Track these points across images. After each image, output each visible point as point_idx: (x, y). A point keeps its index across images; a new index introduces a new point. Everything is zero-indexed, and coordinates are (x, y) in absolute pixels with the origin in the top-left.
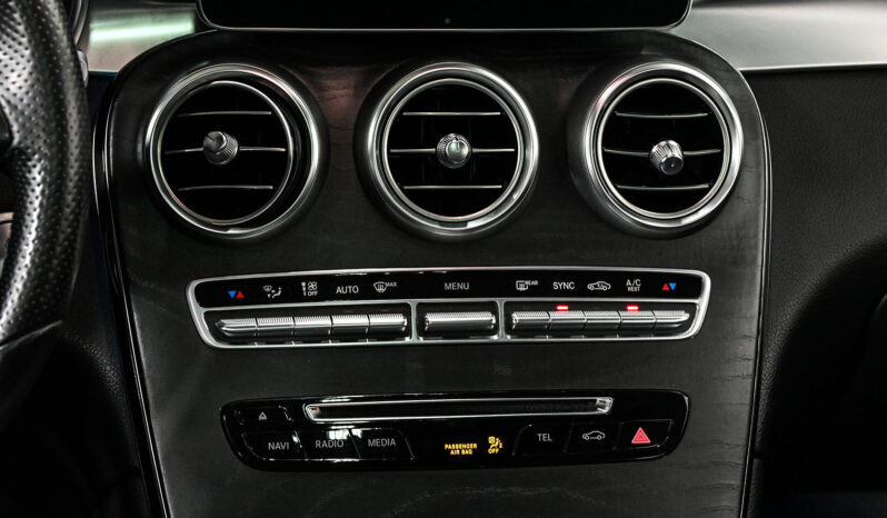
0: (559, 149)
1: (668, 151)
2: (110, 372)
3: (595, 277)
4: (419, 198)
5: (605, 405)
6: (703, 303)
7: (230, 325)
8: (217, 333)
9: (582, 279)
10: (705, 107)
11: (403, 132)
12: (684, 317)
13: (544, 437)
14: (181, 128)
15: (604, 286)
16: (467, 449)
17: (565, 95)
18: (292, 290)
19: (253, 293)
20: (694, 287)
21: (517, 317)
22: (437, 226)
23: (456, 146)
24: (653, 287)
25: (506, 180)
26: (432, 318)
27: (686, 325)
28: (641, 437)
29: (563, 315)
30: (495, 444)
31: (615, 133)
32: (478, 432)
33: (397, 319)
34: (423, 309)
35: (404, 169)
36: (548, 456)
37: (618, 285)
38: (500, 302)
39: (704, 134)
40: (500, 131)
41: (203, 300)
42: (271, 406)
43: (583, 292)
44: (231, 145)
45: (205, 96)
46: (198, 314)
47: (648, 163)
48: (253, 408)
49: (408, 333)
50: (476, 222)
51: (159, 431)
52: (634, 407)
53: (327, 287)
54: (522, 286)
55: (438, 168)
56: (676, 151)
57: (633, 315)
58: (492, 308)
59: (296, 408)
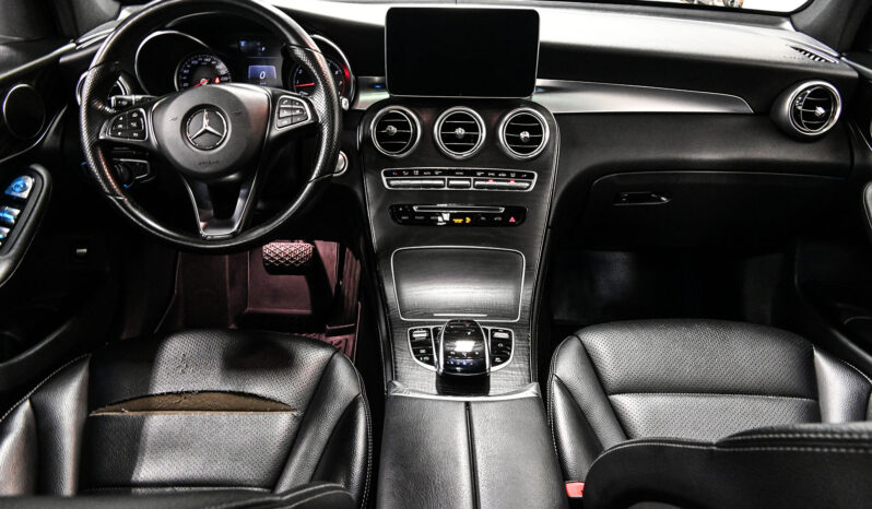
0: (492, 134)
1: (525, 135)
2: (360, 195)
3: (501, 172)
4: (449, 147)
5: (502, 210)
6: (534, 181)
7: (393, 183)
8: (390, 185)
9: (497, 173)
10: (537, 122)
11: (446, 127)
12: (527, 185)
13: (483, 218)
14: (381, 125)
15: (504, 175)
16: (460, 221)
17: (495, 119)
18: (411, 173)
19: (400, 173)
20: (532, 176)
21: (477, 183)
22: (453, 154)
23: (460, 131)
24: (519, 176)
25: (475, 143)
26: (451, 182)
27: (528, 188)
28: (512, 220)
29: (491, 183)
30: (468, 220)
31: (510, 129)
32: (463, 216)
33: (441, 182)
34: (449, 179)
35: (445, 138)
36: (483, 224)
37: (508, 174)
38: (472, 178)
39: (537, 130)
40: (474, 128)
42: (403, 206)
43: (497, 176)
44: (394, 130)
45: (388, 115)
46: (384, 179)
47: (519, 138)
48: (398, 206)
49: (444, 186)
50: (466, 154)
51: (371, 213)
52: (510, 211)
53: (421, 173)
54: (479, 174)
55: (455, 138)
56: (527, 135)
57: (512, 183)
58: (470, 180)
59: (411, 206)
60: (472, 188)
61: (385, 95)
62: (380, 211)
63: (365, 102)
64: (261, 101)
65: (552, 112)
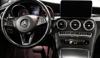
0: (82, 25)
1: (89, 26)
2: (54, 37)
4: (73, 28)
5: (84, 41)
7: (61, 35)
9: (83, 33)
10: (92, 23)
11: (72, 24)
12: (90, 36)
14: (59, 23)
18: (65, 33)
19: (62, 33)
20: (91, 34)
21: (79, 35)
23: (75, 25)
24: (88, 34)
25: (78, 27)
26: (73, 35)
28: (86, 43)
29: (82, 35)
30: (77, 43)
31: (86, 24)
32: (76, 42)
33: (71, 35)
35: (72, 26)
36: (80, 44)
37: (85, 34)
39: (92, 25)
40: (78, 24)
42: (63, 40)
44: (62, 24)
45: (60, 21)
46: (59, 34)
47: (88, 26)
50: (77, 29)
51: (56, 41)
52: (86, 41)
53: (67, 33)
54: (79, 33)
57: (86, 36)
59: (65, 40)
60: (78, 36)
61: (60, 17)
62: (58, 40)
63: (56, 19)
64: (36, 18)
65: (95, 21)
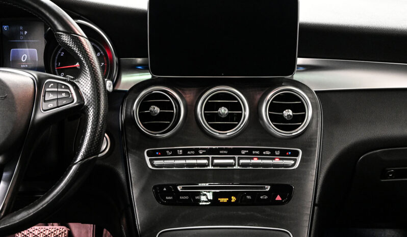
0: (255, 113)
1: (288, 113)
2: (123, 176)
3: (266, 150)
4: (212, 126)
5: (268, 188)
6: (299, 159)
7: (156, 162)
8: (153, 165)
9: (261, 151)
10: (300, 100)
11: (209, 106)
12: (292, 162)
13: (249, 197)
14: (144, 105)
15: (268, 153)
16: (225, 200)
17: (258, 97)
18: (175, 152)
19: (163, 153)
21: (242, 161)
22: (217, 133)
23: (223, 111)
24: (283, 154)
25: (239, 121)
26: (216, 161)
27: (293, 165)
28: (278, 198)
29: (255, 161)
30: (234, 199)
31: (273, 107)
32: (228, 195)
33: (205, 161)
34: (213, 158)
35: (209, 118)
37: (273, 152)
38: (236, 157)
39: (300, 108)
40: (238, 106)
41: (149, 155)
42: (167, 186)
43: (261, 154)
44: (157, 110)
45: (151, 96)
46: (147, 159)
47: (282, 116)
48: (162, 186)
49: (208, 165)
50: (230, 133)
51: (135, 193)
52: (276, 189)
53: (185, 152)
54: (243, 152)
55: (218, 117)
56: (290, 112)
57: (277, 161)
58: (234, 158)
59: (175, 186)
60: (236, 167)
61: (147, 76)
62: (143, 191)
63: (127, 83)
65: (314, 90)
